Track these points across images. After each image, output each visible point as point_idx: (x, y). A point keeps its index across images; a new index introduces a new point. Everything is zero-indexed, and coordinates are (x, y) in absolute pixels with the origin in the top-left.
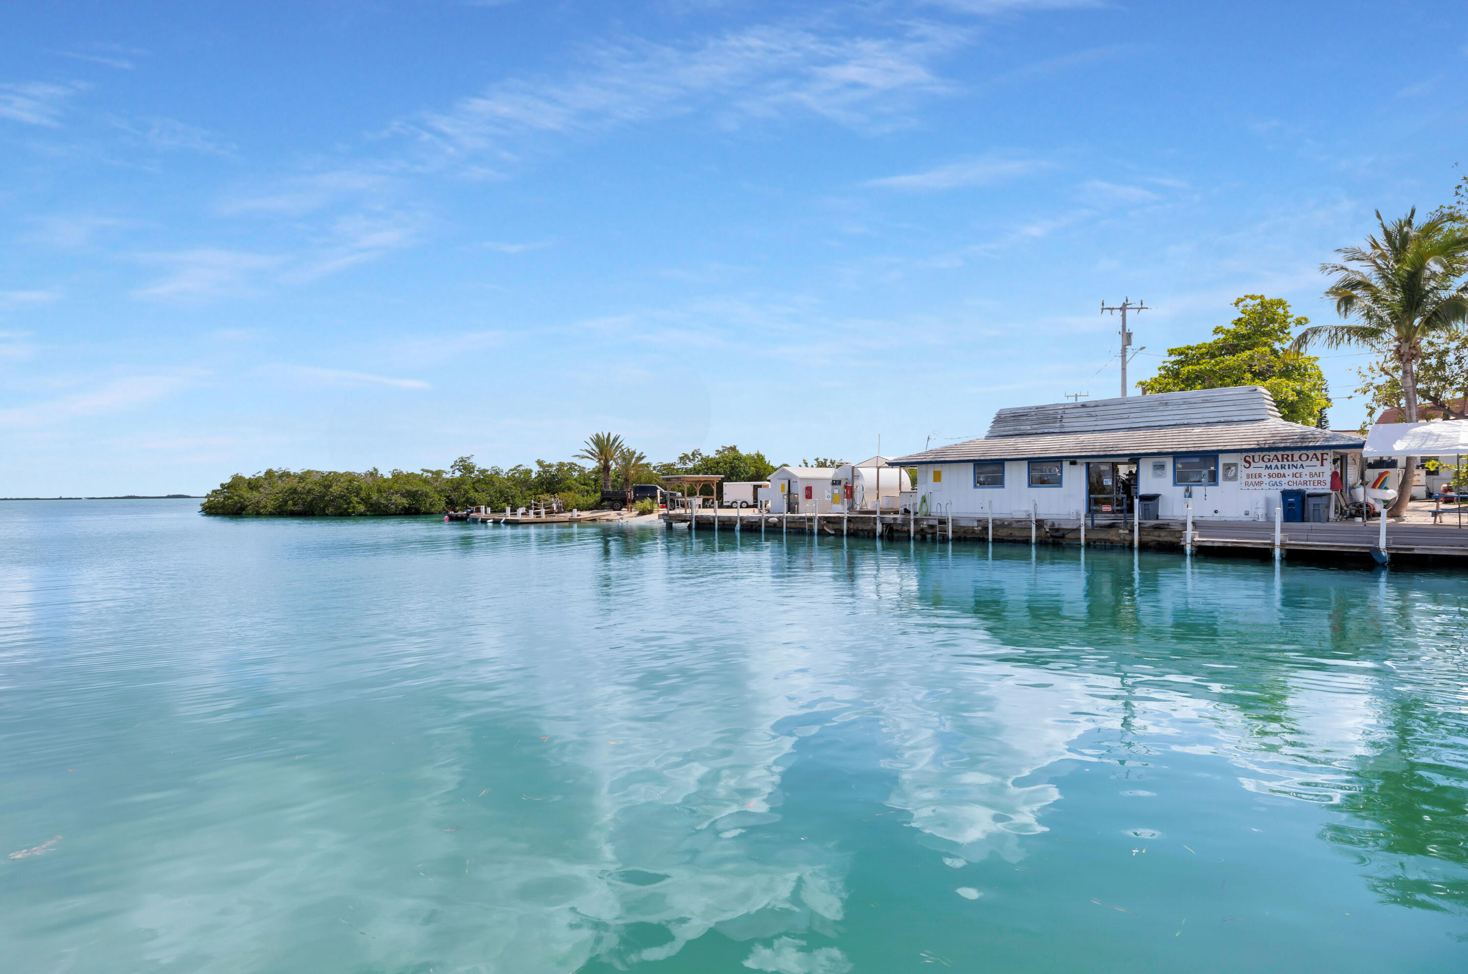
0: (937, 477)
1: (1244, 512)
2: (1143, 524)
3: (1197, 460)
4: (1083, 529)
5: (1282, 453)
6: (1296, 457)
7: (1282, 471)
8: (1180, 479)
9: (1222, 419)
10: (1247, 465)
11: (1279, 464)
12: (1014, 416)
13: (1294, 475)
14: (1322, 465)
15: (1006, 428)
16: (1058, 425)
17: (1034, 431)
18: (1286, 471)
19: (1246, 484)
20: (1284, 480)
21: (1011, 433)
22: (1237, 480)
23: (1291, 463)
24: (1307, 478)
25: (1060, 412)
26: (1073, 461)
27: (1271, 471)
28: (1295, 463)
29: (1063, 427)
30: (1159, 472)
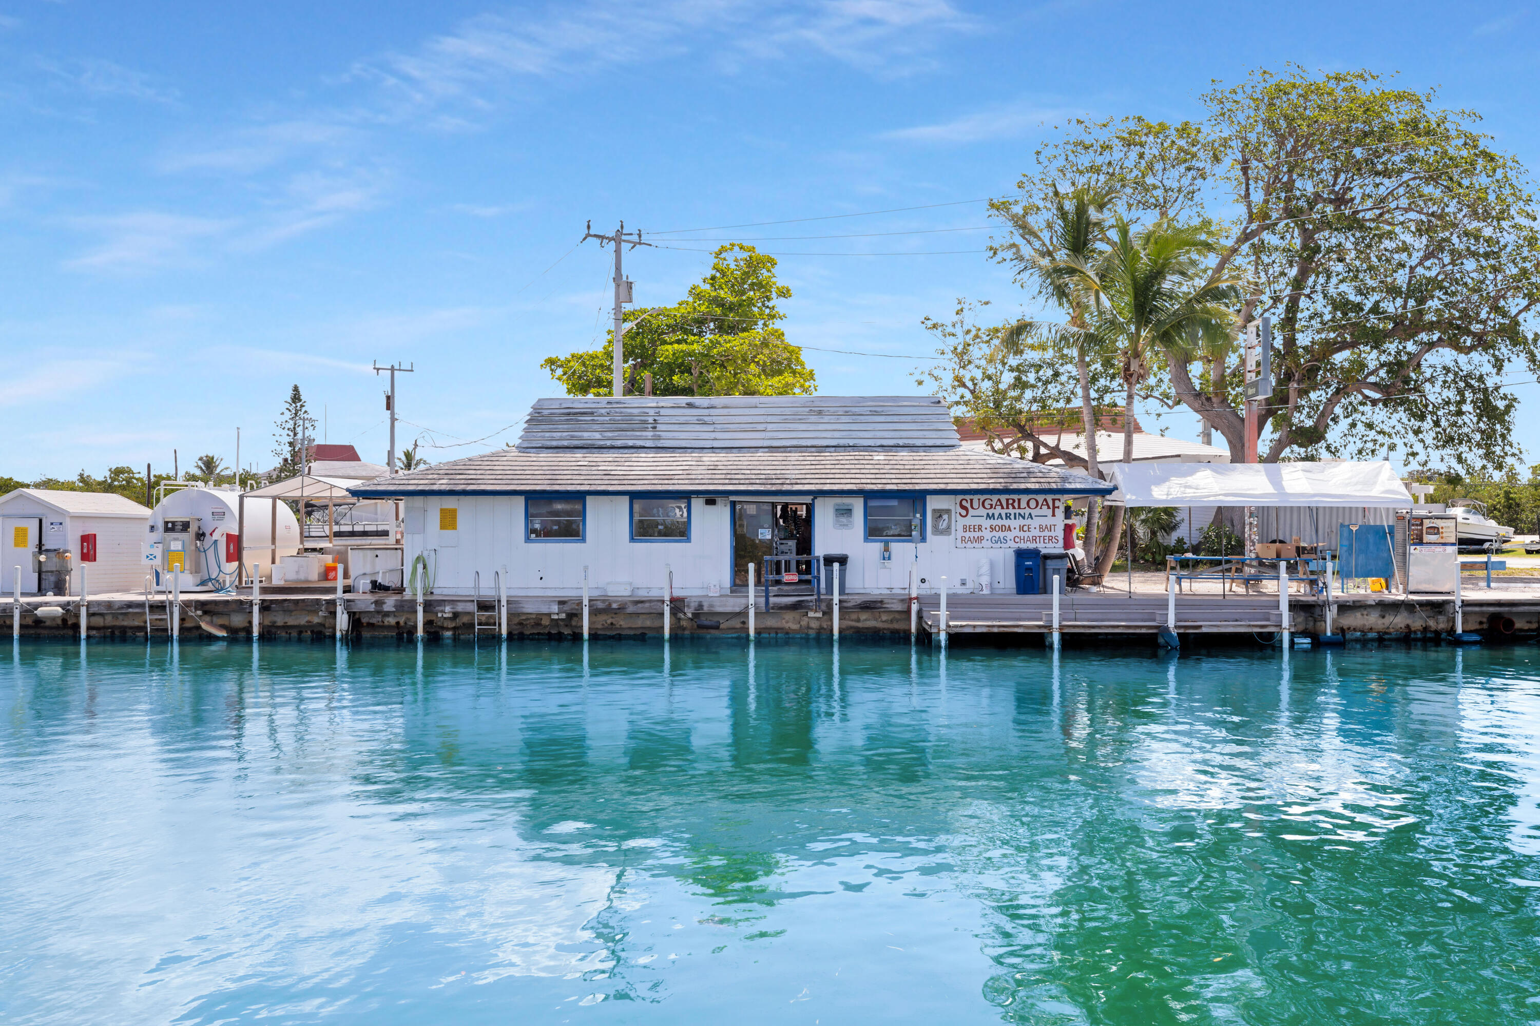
0: (448, 520)
1: (959, 582)
2: (845, 601)
3: (894, 503)
4: (752, 612)
5: (1007, 496)
6: (1023, 504)
7: (1006, 522)
8: (873, 532)
9: (901, 442)
10: (964, 512)
11: (1003, 512)
12: (569, 414)
13: (1021, 528)
14: (1054, 515)
15: (555, 434)
16: (649, 434)
17: (609, 443)
18: (1014, 523)
19: (963, 539)
20: (1010, 535)
21: (565, 443)
22: (950, 534)
23: (1017, 511)
24: (1036, 533)
25: (652, 412)
26: (711, 498)
27: (994, 522)
28: (1022, 512)
29: (659, 438)
30: (844, 520)
